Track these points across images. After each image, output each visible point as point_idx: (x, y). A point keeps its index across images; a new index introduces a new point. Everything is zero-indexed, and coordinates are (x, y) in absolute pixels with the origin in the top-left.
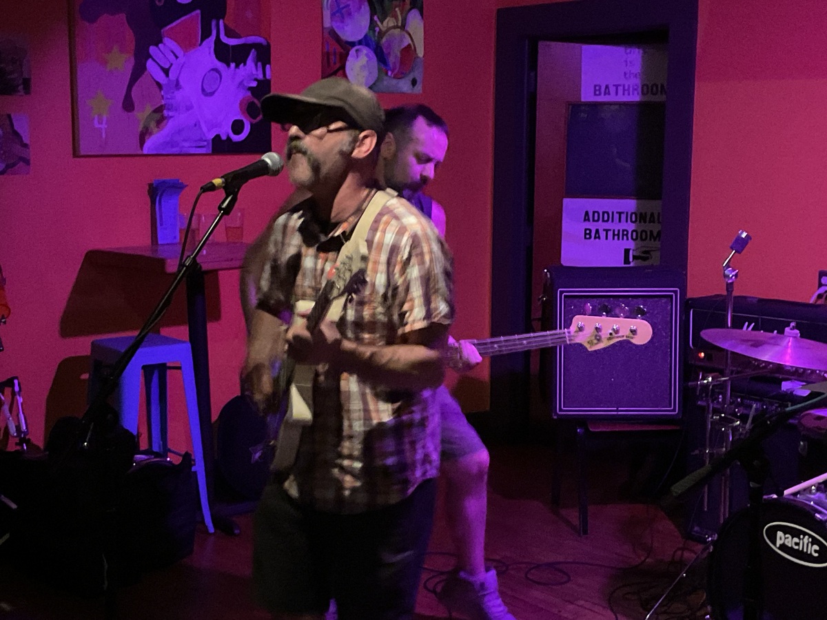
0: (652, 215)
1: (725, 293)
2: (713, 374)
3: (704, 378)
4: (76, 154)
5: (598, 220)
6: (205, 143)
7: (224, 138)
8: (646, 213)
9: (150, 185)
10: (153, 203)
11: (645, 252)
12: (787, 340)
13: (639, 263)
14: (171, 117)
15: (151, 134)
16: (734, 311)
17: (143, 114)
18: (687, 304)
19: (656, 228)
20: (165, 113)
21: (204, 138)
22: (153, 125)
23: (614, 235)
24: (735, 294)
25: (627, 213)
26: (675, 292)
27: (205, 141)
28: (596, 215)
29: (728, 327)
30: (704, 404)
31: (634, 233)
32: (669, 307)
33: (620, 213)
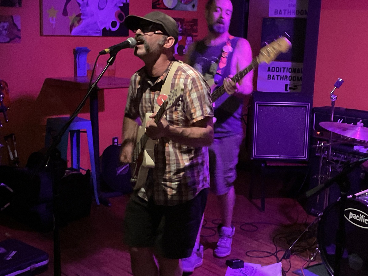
0: (298, 69)
1: (331, 106)
2: (323, 142)
3: (319, 144)
4: (41, 35)
5: (274, 71)
6: (99, 32)
7: (108, 29)
8: (296, 69)
9: (74, 50)
10: (75, 58)
11: (295, 86)
12: (358, 128)
13: (292, 91)
14: (84, 19)
15: (75, 27)
16: (334, 114)
17: (72, 18)
18: (313, 110)
19: (300, 75)
20: (82, 17)
21: (99, 29)
22: (76, 22)
23: (281, 78)
24: (335, 106)
25: (287, 68)
26: (308, 105)
27: (99, 30)
29: (331, 121)
30: (319, 155)
31: (290, 78)
32: (305, 111)
33: (284, 68)
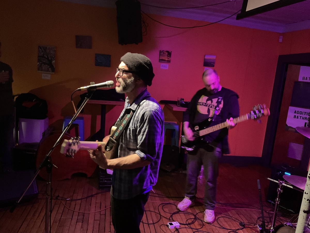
5: (298, 113)
25: (307, 113)
28: (298, 112)
31: (309, 119)
